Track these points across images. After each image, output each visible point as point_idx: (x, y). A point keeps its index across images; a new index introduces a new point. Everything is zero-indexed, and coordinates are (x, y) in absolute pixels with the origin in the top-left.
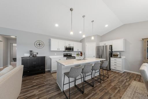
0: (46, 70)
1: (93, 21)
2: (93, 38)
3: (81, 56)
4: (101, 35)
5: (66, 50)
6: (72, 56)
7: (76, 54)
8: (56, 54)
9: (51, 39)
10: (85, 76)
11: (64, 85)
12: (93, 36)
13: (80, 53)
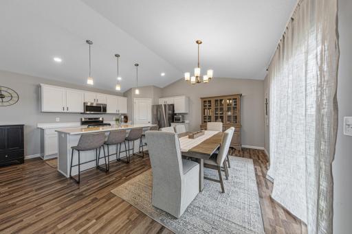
0: (27, 157)
1: (137, 65)
2: (137, 92)
3: (126, 122)
4: (162, 87)
5: (87, 111)
6: (104, 122)
7: (114, 119)
8: (58, 119)
9: (41, 84)
10: (120, 152)
11: (71, 167)
12: (138, 88)
13: (123, 117)
